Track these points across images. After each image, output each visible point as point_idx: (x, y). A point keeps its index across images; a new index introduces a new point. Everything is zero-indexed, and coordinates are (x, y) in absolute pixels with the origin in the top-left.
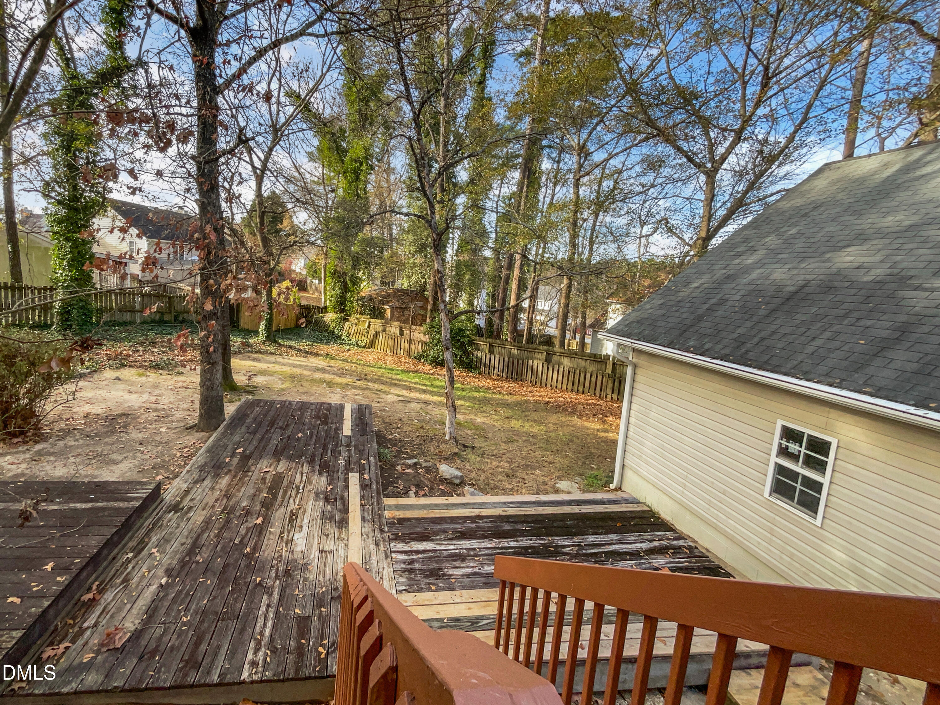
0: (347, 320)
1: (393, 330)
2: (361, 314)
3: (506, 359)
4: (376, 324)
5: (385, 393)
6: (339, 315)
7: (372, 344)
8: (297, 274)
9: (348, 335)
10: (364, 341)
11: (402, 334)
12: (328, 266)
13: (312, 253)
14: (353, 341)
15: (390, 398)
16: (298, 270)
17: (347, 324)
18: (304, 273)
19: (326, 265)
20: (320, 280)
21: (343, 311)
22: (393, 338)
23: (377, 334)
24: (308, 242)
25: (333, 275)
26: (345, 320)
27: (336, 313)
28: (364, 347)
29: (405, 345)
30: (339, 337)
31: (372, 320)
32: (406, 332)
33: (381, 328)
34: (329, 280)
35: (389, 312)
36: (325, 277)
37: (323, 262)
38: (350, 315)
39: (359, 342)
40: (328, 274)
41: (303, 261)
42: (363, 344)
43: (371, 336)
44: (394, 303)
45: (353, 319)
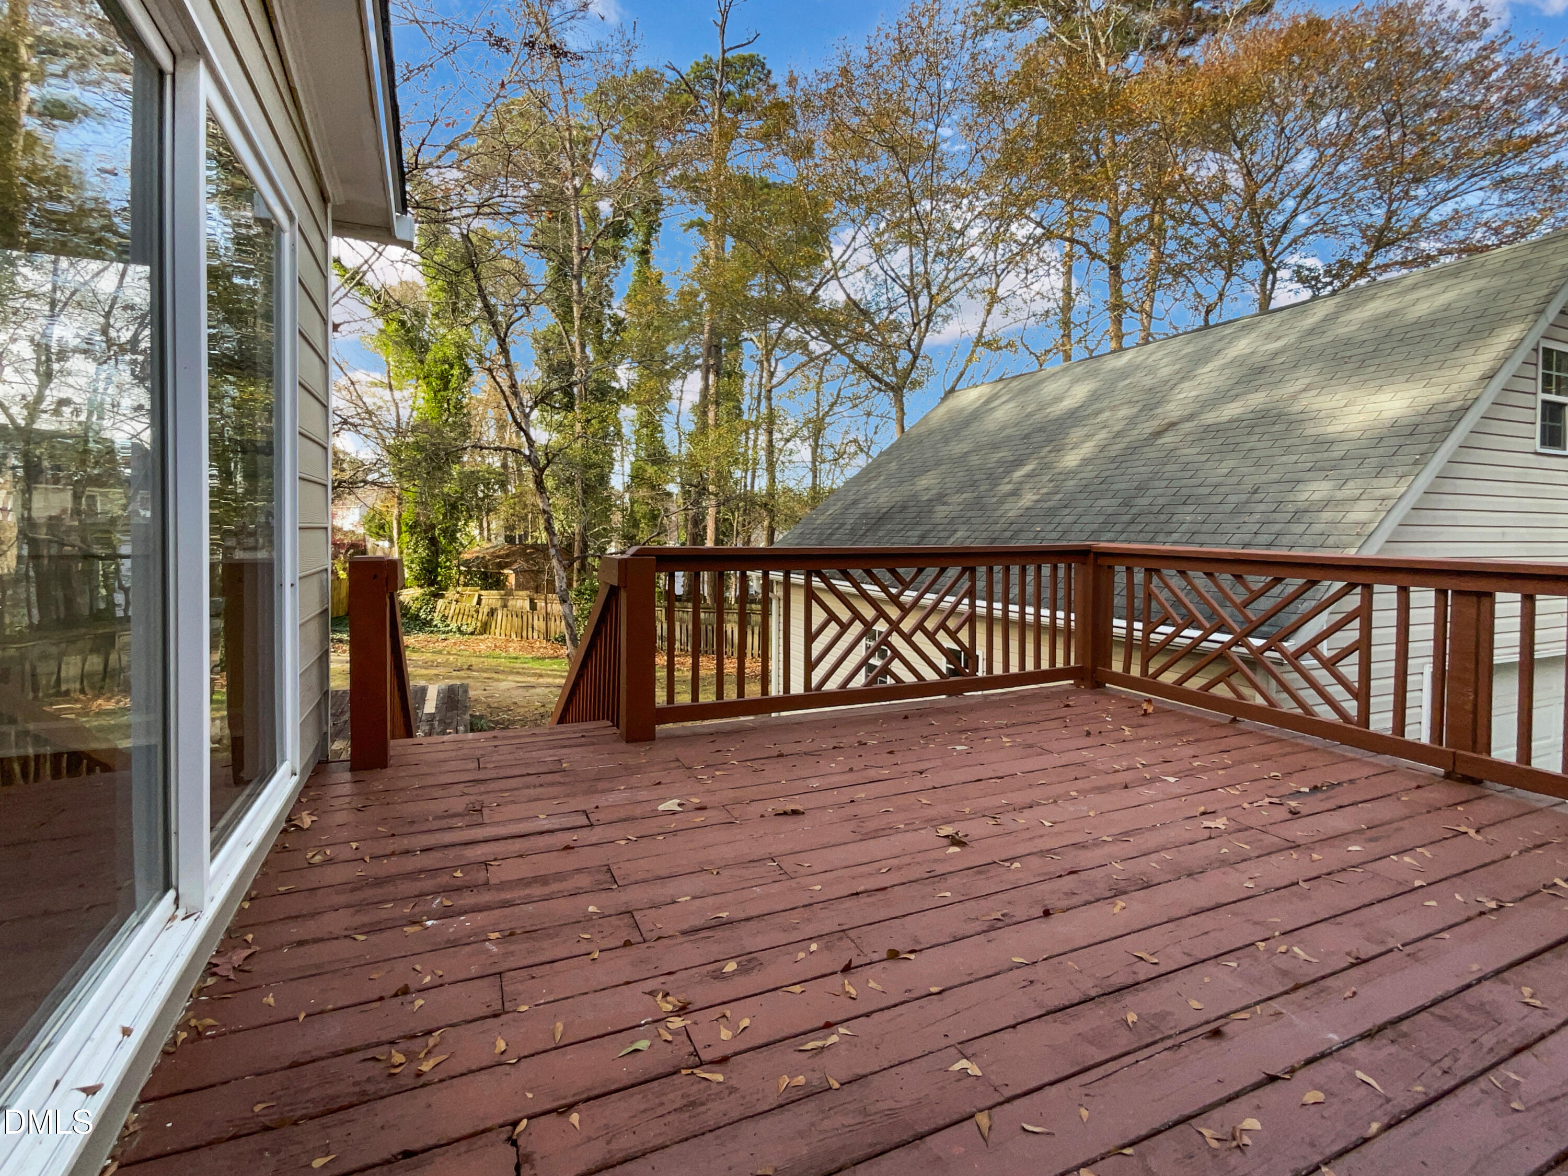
0: (442, 596)
1: (519, 603)
2: (466, 585)
3: (690, 627)
4: (491, 597)
5: (498, 680)
6: (427, 590)
7: (485, 628)
8: (345, 534)
9: (444, 618)
10: (473, 624)
11: (533, 607)
12: (404, 515)
13: (372, 497)
14: (453, 626)
15: (504, 685)
16: (347, 528)
17: (441, 603)
18: (361, 531)
19: (400, 515)
20: (391, 540)
21: (432, 583)
22: (520, 615)
23: (492, 612)
24: (365, 482)
25: (412, 528)
26: (437, 596)
27: (421, 586)
28: (472, 633)
29: (539, 624)
30: (428, 623)
31: (483, 592)
32: (540, 604)
33: (499, 603)
34: (406, 537)
35: (512, 579)
36: (400, 533)
37: (395, 512)
38: (446, 589)
39: (464, 628)
40: (404, 529)
41: (357, 511)
42: (470, 629)
43: (483, 616)
44: (520, 564)
45: (451, 594)
